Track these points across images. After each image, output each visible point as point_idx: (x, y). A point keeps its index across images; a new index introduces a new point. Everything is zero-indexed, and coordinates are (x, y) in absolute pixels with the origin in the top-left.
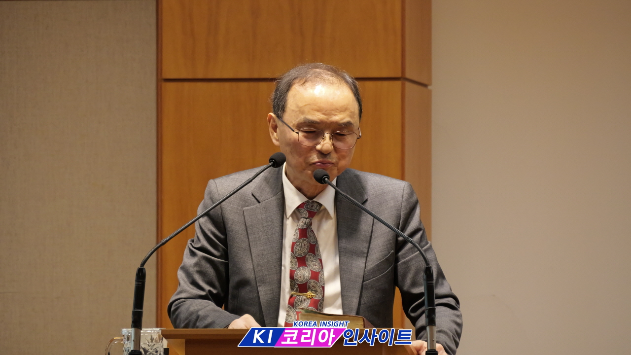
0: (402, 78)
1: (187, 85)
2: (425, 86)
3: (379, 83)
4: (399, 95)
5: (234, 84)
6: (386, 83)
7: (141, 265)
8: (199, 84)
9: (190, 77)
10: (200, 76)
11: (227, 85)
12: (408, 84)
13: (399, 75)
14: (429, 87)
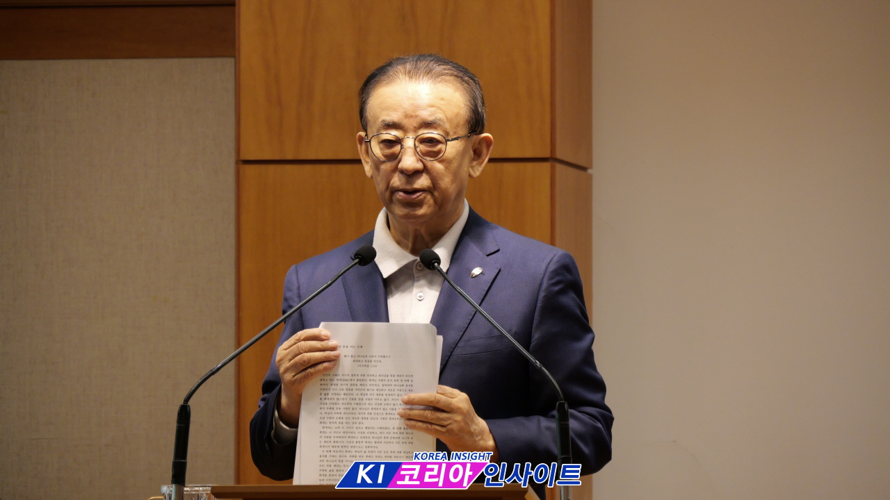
0: (552, 159)
1: (272, 168)
2: (584, 169)
3: (521, 165)
4: (548, 181)
5: (333, 167)
6: (530, 166)
7: (185, 401)
8: (289, 167)
9: (277, 157)
10: (290, 157)
11: (325, 168)
12: (559, 167)
13: (548, 155)
14: (589, 171)
